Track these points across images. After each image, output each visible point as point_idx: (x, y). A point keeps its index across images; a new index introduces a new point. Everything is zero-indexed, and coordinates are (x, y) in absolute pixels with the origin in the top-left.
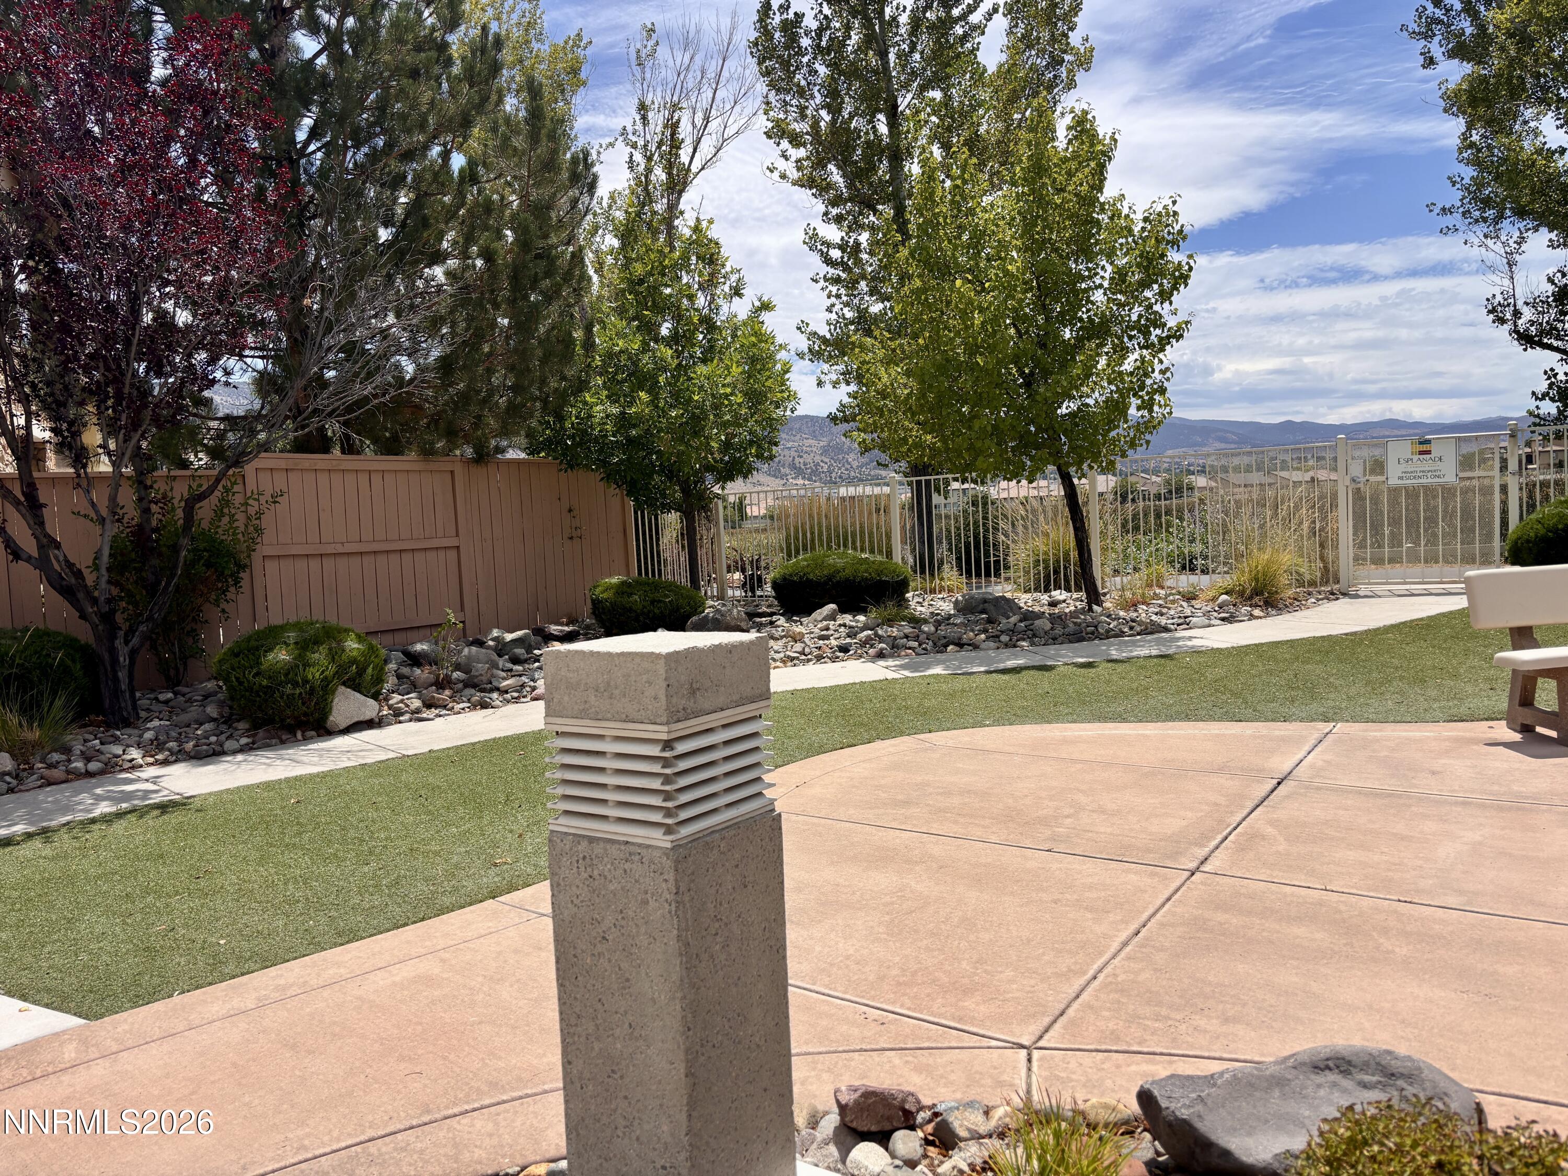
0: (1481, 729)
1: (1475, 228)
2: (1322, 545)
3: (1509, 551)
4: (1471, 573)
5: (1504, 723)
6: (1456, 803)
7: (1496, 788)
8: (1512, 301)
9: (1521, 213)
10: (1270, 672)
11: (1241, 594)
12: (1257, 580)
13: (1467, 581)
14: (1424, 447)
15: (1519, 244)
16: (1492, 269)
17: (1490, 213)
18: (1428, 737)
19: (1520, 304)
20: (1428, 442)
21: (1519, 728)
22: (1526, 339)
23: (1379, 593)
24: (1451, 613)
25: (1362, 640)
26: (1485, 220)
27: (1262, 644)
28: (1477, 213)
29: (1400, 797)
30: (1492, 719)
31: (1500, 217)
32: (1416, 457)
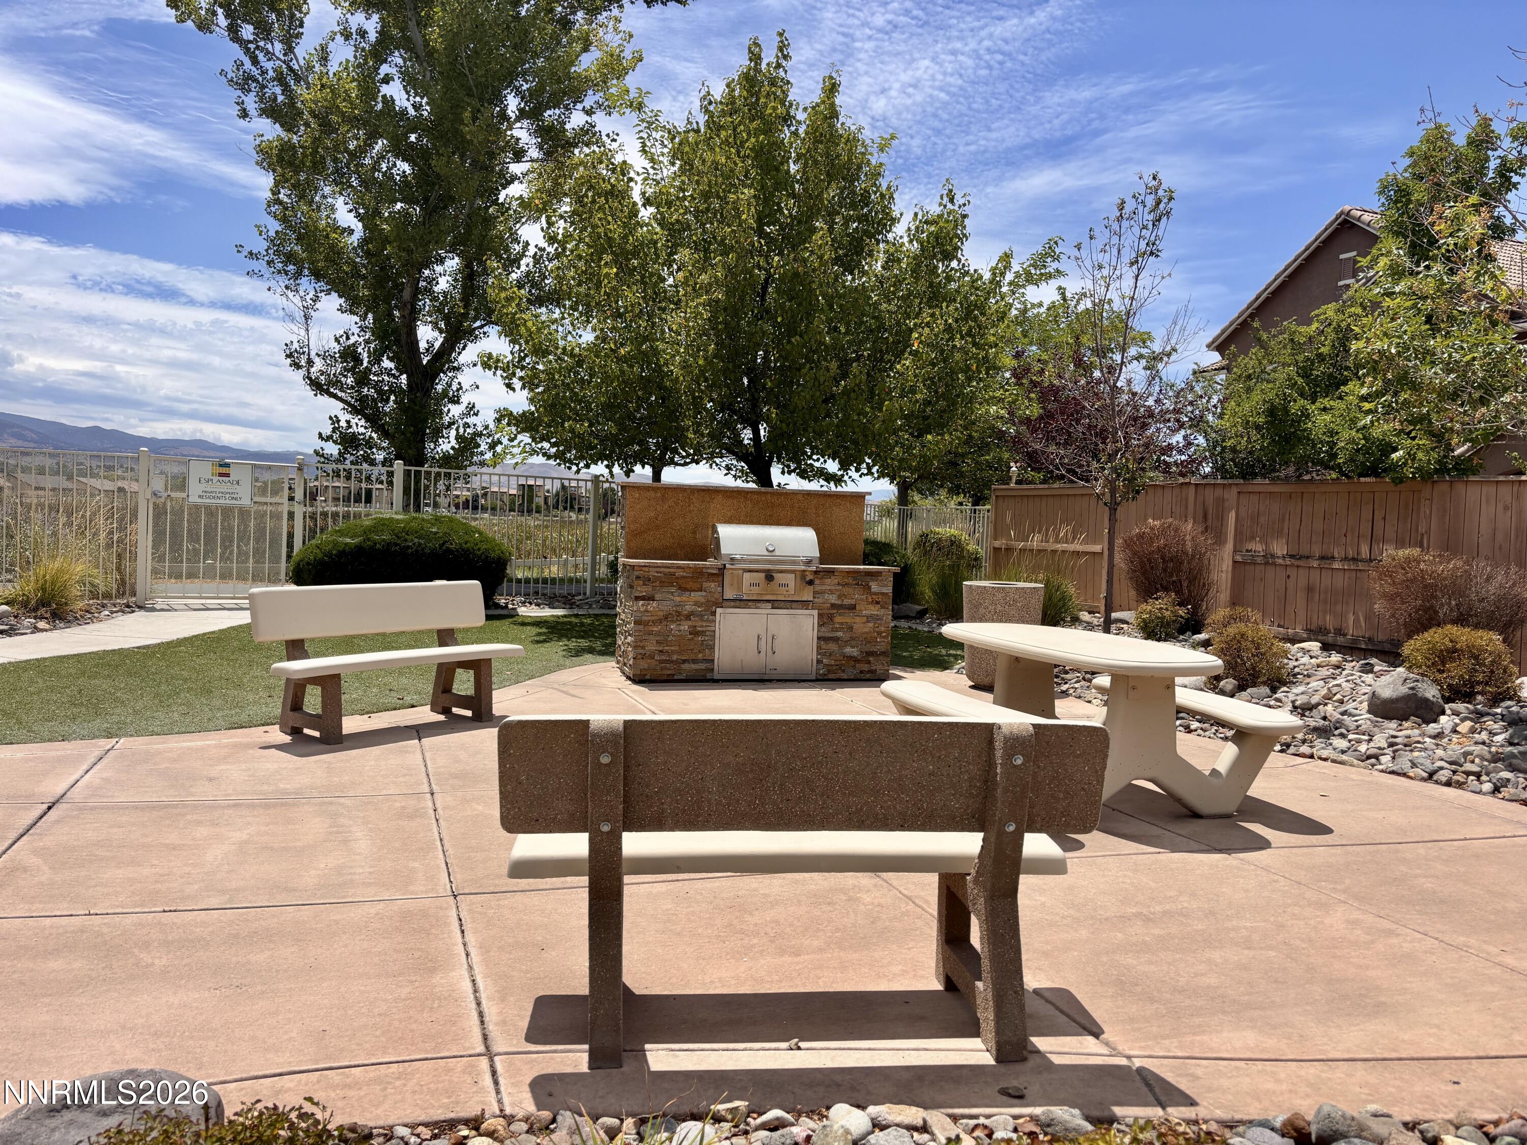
0: (258, 734)
1: (278, 277)
2: (119, 556)
3: (293, 571)
4: (255, 590)
5: (277, 727)
6: (229, 806)
7: (265, 787)
8: (306, 350)
9: (317, 275)
10: (52, 689)
11: (25, 604)
12: (44, 589)
13: (251, 597)
14: (223, 470)
15: (314, 301)
16: (292, 319)
17: (291, 268)
18: (209, 745)
19: (313, 354)
20: (227, 465)
21: (289, 731)
22: (317, 386)
23: (175, 607)
24: (240, 626)
25: (154, 653)
26: (286, 273)
27: (45, 659)
28: (280, 265)
29: (176, 807)
30: (268, 724)
31: (298, 275)
32: (216, 478)
